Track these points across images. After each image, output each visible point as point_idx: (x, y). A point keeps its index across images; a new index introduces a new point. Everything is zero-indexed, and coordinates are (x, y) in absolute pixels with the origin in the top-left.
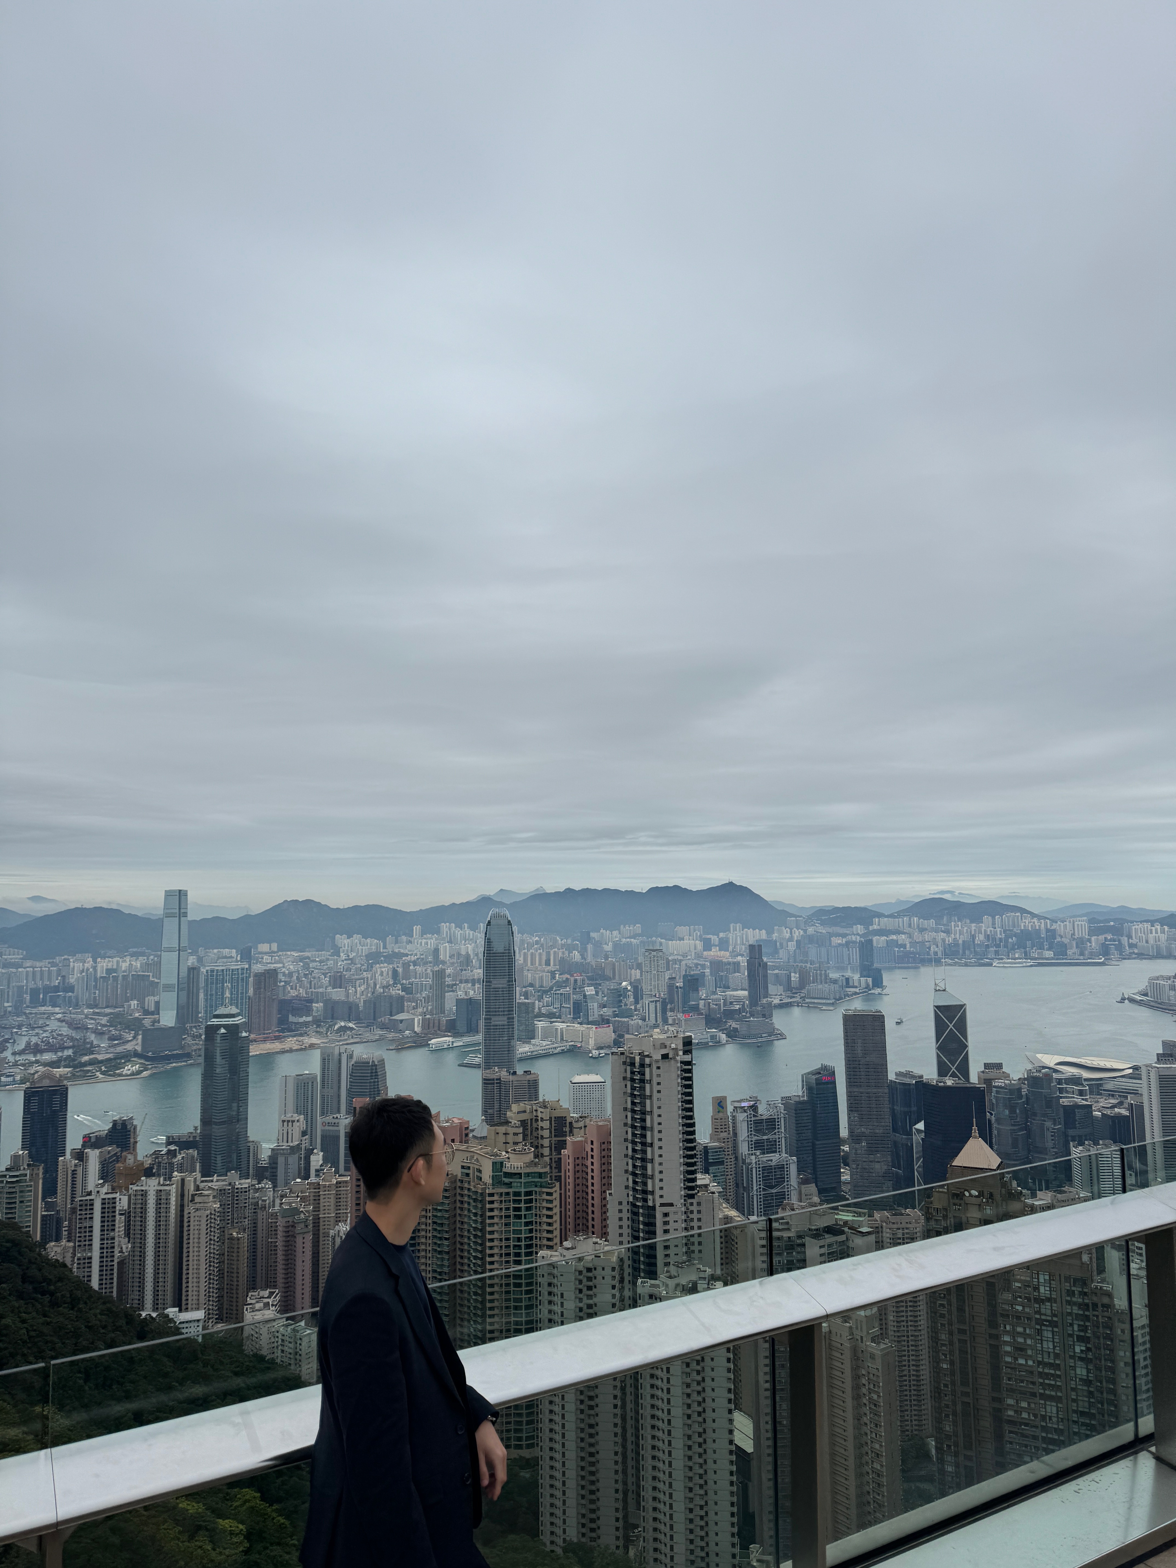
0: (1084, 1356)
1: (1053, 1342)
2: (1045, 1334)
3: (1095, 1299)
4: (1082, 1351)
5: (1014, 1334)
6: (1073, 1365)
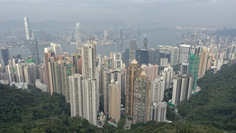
2: (140, 86)
3: (147, 82)
5: (136, 86)
6: (143, 90)
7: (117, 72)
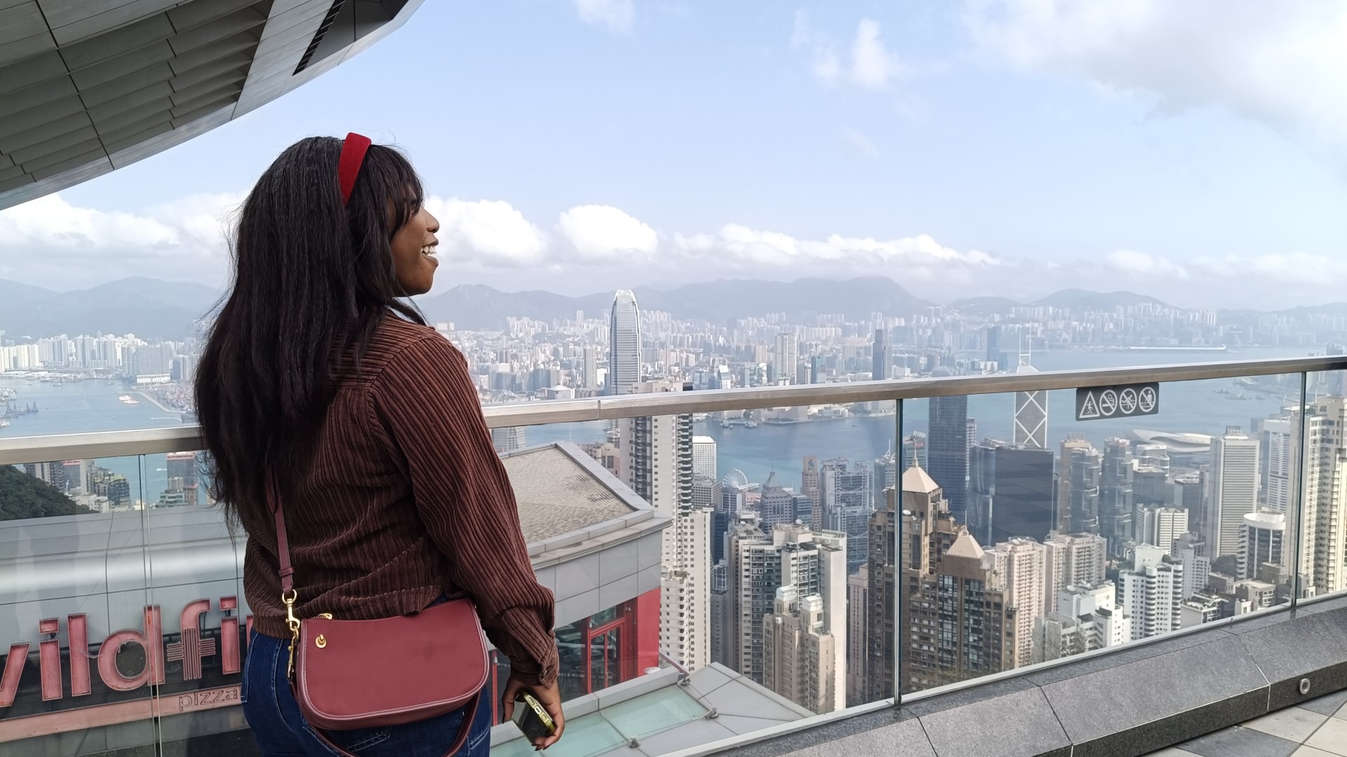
0: (976, 644)
1: (952, 633)
2: (945, 626)
3: (988, 598)
4: (974, 640)
5: (920, 627)
6: (966, 651)
7: (814, 548)
